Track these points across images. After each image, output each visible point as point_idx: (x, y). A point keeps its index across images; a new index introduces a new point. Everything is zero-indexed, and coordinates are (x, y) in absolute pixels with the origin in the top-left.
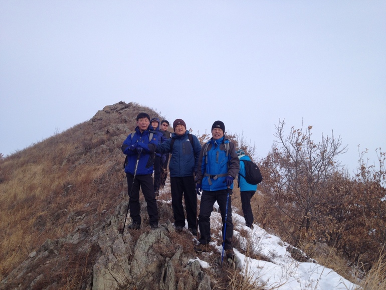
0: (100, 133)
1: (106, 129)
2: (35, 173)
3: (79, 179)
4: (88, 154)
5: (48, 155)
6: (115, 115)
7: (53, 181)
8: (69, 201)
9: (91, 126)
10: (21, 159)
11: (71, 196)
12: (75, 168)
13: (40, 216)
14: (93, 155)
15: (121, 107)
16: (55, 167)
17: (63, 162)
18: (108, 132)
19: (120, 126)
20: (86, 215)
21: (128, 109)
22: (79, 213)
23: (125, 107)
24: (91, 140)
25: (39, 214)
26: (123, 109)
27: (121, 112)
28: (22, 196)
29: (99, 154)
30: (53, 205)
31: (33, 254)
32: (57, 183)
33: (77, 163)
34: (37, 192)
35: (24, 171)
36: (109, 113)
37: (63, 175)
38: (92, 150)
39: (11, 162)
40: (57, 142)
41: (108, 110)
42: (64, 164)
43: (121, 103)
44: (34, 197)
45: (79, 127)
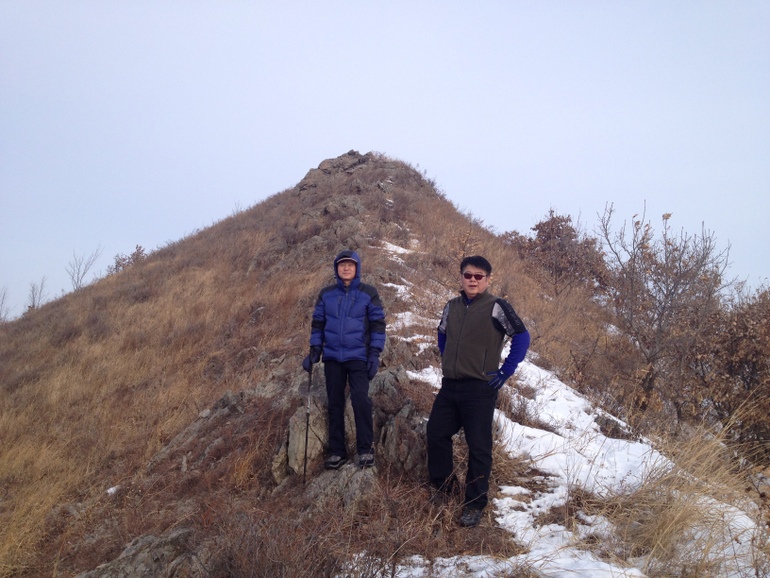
0: (312, 213)
1: (322, 206)
2: (202, 285)
3: (276, 297)
4: (292, 251)
5: (224, 251)
6: (341, 176)
7: (233, 299)
8: (261, 334)
9: (297, 199)
10: (177, 259)
11: (264, 327)
12: (269, 276)
13: (214, 358)
14: (298, 255)
15: (351, 161)
16: (236, 273)
17: (248, 265)
18: (326, 212)
19: (349, 200)
20: (287, 357)
21: (364, 166)
22: (274, 354)
23: (360, 162)
24: (296, 226)
25: (211, 355)
26: (355, 164)
27: (352, 171)
28: (182, 324)
29: (310, 254)
30: (234, 340)
31: (206, 412)
32: (239, 304)
33: (272, 269)
34: (208, 317)
35: (183, 280)
36: (330, 173)
37: (250, 289)
38: (299, 244)
39: (159, 262)
40: (239, 229)
41: (329, 168)
42: (250, 269)
43: (352, 154)
44: (202, 325)
45: (277, 200)
